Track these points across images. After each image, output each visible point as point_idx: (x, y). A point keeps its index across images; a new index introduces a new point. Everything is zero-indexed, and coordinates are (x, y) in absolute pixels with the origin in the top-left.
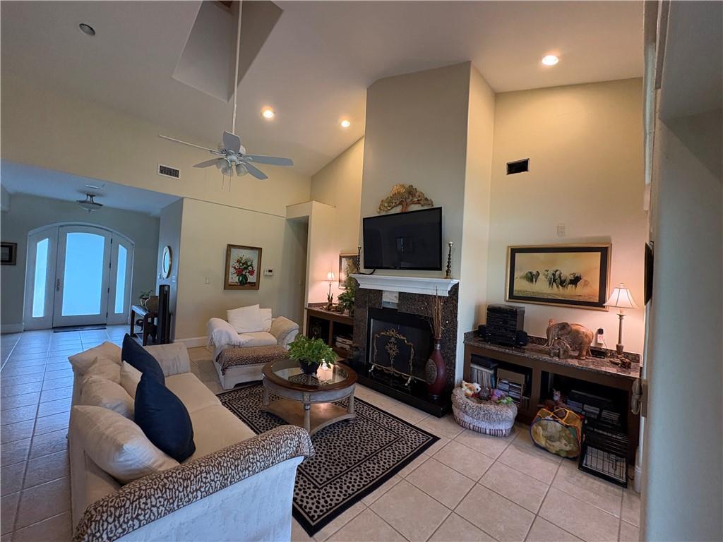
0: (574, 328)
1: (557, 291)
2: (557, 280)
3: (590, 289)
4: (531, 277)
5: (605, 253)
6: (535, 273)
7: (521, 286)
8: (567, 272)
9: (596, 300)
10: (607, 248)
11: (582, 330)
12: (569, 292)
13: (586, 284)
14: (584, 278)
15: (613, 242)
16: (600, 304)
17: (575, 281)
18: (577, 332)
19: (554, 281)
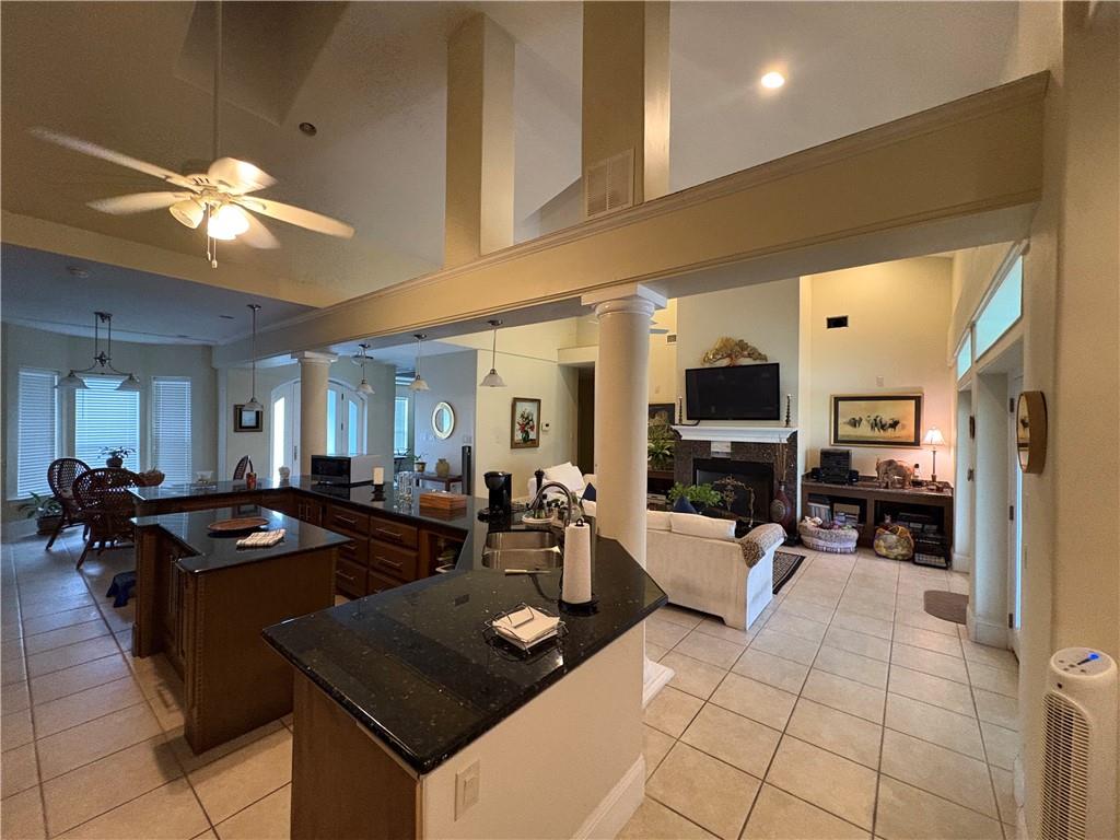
0: (899, 463)
1: (878, 434)
2: (878, 424)
3: (907, 432)
4: (854, 423)
5: (918, 400)
6: (857, 418)
7: (846, 431)
8: (887, 418)
9: (913, 440)
10: (919, 397)
11: (905, 465)
12: (890, 434)
13: (904, 427)
14: (902, 422)
15: (925, 392)
16: (916, 443)
17: (894, 425)
18: (902, 467)
19: (876, 425)
